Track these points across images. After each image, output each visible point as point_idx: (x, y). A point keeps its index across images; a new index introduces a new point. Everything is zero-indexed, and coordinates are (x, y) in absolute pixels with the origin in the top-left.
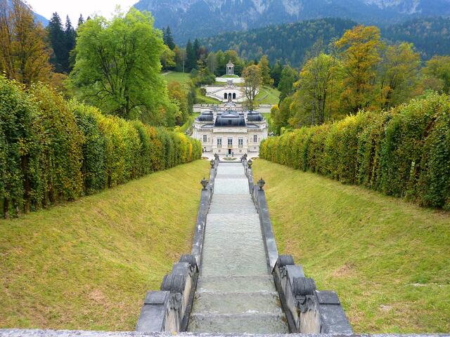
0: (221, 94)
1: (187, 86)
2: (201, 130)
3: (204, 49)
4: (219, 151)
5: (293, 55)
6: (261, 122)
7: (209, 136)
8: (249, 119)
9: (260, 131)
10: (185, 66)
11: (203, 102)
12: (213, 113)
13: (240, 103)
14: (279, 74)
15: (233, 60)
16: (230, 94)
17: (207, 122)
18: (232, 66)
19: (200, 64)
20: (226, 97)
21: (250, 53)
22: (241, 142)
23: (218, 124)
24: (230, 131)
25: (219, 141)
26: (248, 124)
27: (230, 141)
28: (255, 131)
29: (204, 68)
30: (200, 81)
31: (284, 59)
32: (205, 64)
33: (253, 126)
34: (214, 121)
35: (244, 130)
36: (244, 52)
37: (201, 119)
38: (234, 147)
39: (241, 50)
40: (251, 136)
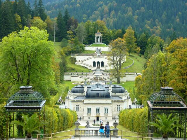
0: (90, 63)
1: (58, 55)
2: (74, 101)
3: (74, 19)
4: (89, 118)
5: (164, 16)
6: (124, 94)
7: (81, 105)
8: (114, 92)
9: (122, 102)
10: (56, 36)
11: (73, 70)
12: (84, 86)
13: (107, 71)
14: (146, 42)
15: (102, 29)
16: (98, 63)
17: (79, 94)
18: (100, 35)
19: (70, 34)
20: (94, 65)
21: (119, 14)
22: (106, 110)
23: (88, 96)
24: (98, 102)
25: (89, 110)
26: (112, 96)
27: (98, 110)
28: (118, 102)
29: (73, 38)
30: (70, 50)
31: (154, 20)
32: (74, 34)
33: (116, 98)
34: (85, 93)
35: (109, 101)
36: (113, 12)
37: (74, 92)
38: (101, 115)
39: (110, 11)
40: (115, 105)
